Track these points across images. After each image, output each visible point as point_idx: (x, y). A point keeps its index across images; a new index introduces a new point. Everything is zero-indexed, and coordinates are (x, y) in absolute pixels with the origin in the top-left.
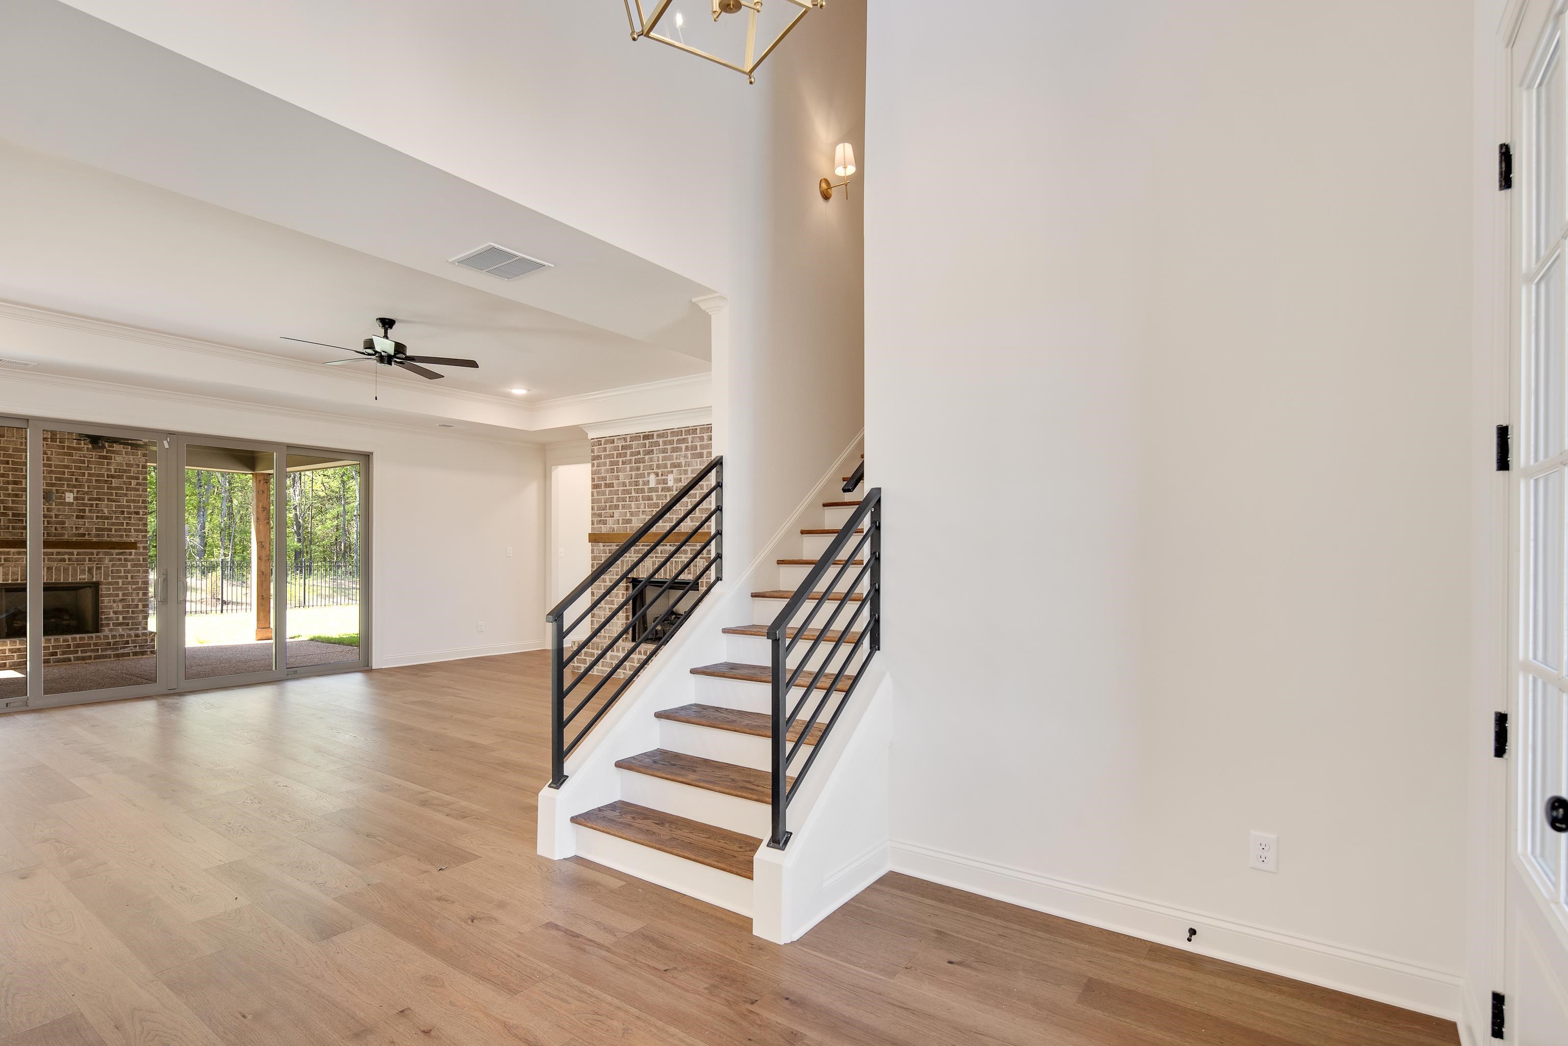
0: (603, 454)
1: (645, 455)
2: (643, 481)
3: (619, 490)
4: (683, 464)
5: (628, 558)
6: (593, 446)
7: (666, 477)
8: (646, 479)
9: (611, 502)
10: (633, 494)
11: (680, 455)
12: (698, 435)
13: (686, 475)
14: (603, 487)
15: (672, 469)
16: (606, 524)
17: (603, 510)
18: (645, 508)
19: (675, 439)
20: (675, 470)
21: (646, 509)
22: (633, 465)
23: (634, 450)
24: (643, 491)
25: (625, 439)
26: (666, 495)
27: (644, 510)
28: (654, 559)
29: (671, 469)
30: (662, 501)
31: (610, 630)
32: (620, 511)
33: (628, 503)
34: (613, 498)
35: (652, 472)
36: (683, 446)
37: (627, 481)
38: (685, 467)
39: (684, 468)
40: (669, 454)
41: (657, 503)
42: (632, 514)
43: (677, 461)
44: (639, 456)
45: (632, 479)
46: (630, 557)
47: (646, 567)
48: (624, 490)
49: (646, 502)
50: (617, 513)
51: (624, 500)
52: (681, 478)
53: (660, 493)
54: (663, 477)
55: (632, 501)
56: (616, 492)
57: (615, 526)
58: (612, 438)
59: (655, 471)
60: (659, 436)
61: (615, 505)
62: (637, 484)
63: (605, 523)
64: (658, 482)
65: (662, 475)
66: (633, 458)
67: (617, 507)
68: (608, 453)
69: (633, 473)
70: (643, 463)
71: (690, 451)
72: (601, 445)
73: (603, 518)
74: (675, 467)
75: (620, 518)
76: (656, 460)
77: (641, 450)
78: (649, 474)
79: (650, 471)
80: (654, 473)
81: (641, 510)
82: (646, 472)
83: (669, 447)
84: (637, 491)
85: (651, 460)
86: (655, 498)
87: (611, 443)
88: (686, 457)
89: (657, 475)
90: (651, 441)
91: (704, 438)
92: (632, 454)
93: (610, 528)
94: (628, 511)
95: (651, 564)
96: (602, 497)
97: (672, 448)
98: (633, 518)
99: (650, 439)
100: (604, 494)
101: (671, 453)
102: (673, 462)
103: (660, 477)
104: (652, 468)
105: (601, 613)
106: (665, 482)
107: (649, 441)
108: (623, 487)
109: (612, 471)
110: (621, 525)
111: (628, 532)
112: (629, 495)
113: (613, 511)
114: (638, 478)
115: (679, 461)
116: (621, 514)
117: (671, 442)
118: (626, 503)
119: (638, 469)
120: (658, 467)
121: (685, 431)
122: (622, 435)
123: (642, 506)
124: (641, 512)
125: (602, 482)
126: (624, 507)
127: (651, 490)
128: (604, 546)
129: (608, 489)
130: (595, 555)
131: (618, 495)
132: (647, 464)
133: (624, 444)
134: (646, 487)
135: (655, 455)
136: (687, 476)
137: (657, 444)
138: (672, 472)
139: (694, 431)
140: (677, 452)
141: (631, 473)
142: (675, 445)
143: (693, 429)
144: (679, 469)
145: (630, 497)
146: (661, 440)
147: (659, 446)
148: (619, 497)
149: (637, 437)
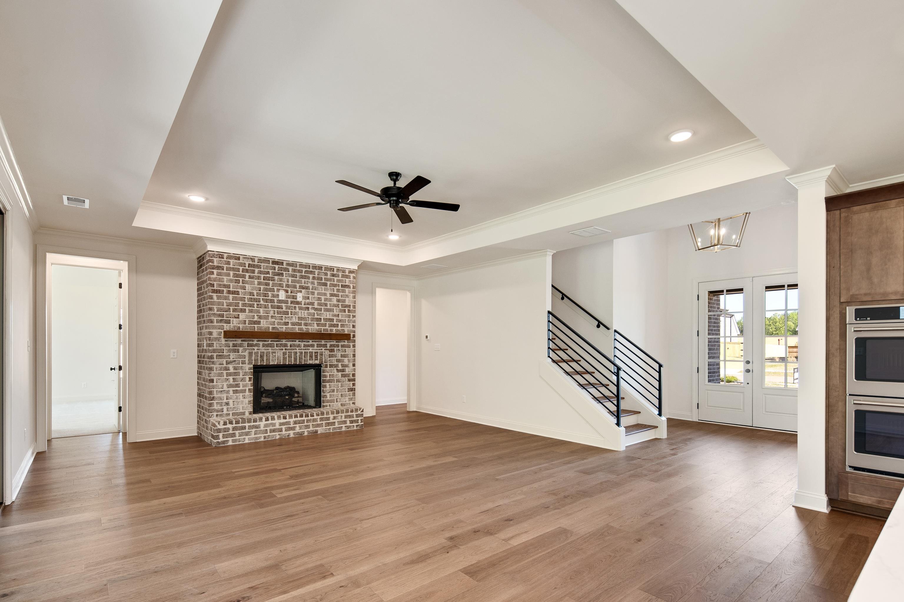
0: (225, 266)
1: (275, 275)
2: (273, 294)
3: (245, 298)
4: (311, 288)
5: (256, 351)
6: (212, 257)
7: (296, 295)
8: (276, 293)
9: (236, 306)
10: (262, 302)
11: (307, 281)
12: (323, 271)
13: (313, 295)
14: (225, 292)
15: (301, 290)
16: (230, 323)
17: (226, 312)
18: (275, 314)
19: (304, 270)
20: (303, 291)
21: (276, 315)
22: (262, 280)
23: (262, 270)
24: (272, 301)
25: (253, 260)
26: (295, 307)
27: (274, 315)
28: (284, 351)
29: (299, 290)
30: (291, 310)
31: (234, 408)
32: (247, 313)
33: (255, 308)
34: (239, 303)
35: (282, 289)
36: (311, 276)
37: (255, 292)
38: (312, 290)
39: (311, 290)
40: (298, 279)
41: (287, 311)
42: (260, 317)
43: (304, 285)
44: (268, 275)
45: (260, 291)
46: (258, 349)
47: (276, 357)
48: (251, 298)
49: (276, 310)
50: (242, 316)
51: (252, 306)
52: (309, 297)
53: (289, 305)
54: (292, 294)
55: (261, 308)
56: (243, 299)
57: (241, 326)
58: (238, 256)
59: (284, 288)
60: (288, 264)
61: (241, 309)
62: (265, 295)
63: (228, 322)
64: (288, 297)
65: (291, 292)
66: (262, 276)
67: (243, 311)
68: (231, 266)
69: (262, 287)
70: (272, 281)
71: (316, 280)
72: (223, 258)
73: (225, 318)
74: (303, 288)
75: (247, 320)
76: (286, 281)
77: (271, 271)
78: (278, 290)
79: (280, 288)
80: (284, 290)
81: (270, 315)
82: (275, 288)
83: (298, 274)
84: (266, 301)
85: (281, 280)
86: (284, 308)
87: (236, 259)
88: (313, 283)
89: (287, 291)
90: (280, 266)
91: (327, 274)
92: (260, 272)
93: (234, 327)
94: (255, 315)
95: (282, 354)
96: (225, 301)
97: (301, 275)
98: (262, 321)
99: (279, 265)
100: (226, 298)
101: (300, 278)
102: (302, 285)
103: (289, 294)
104: (282, 286)
105: (223, 395)
106: (295, 297)
107: (279, 266)
108: (250, 295)
109: (237, 282)
110: (247, 325)
111: (256, 330)
112: (257, 303)
113: (239, 313)
114: (267, 291)
115: (307, 285)
116: (247, 317)
117: (300, 271)
118: (253, 308)
119: (267, 284)
120: (288, 286)
121: (312, 266)
122: (249, 256)
123: (272, 312)
124: (270, 317)
125: (225, 289)
126: (251, 311)
127: (280, 301)
128: (226, 341)
129: (231, 296)
130: (215, 348)
131: (245, 301)
132: (276, 282)
133: (251, 263)
134: (275, 299)
135: (284, 277)
136: (314, 296)
137: (287, 270)
138: (301, 292)
139: (320, 268)
140: (305, 279)
141: (260, 286)
142: (303, 274)
143: (319, 267)
144: (307, 290)
145: (258, 305)
146: (290, 268)
147: (289, 271)
148: (245, 303)
149: (266, 261)
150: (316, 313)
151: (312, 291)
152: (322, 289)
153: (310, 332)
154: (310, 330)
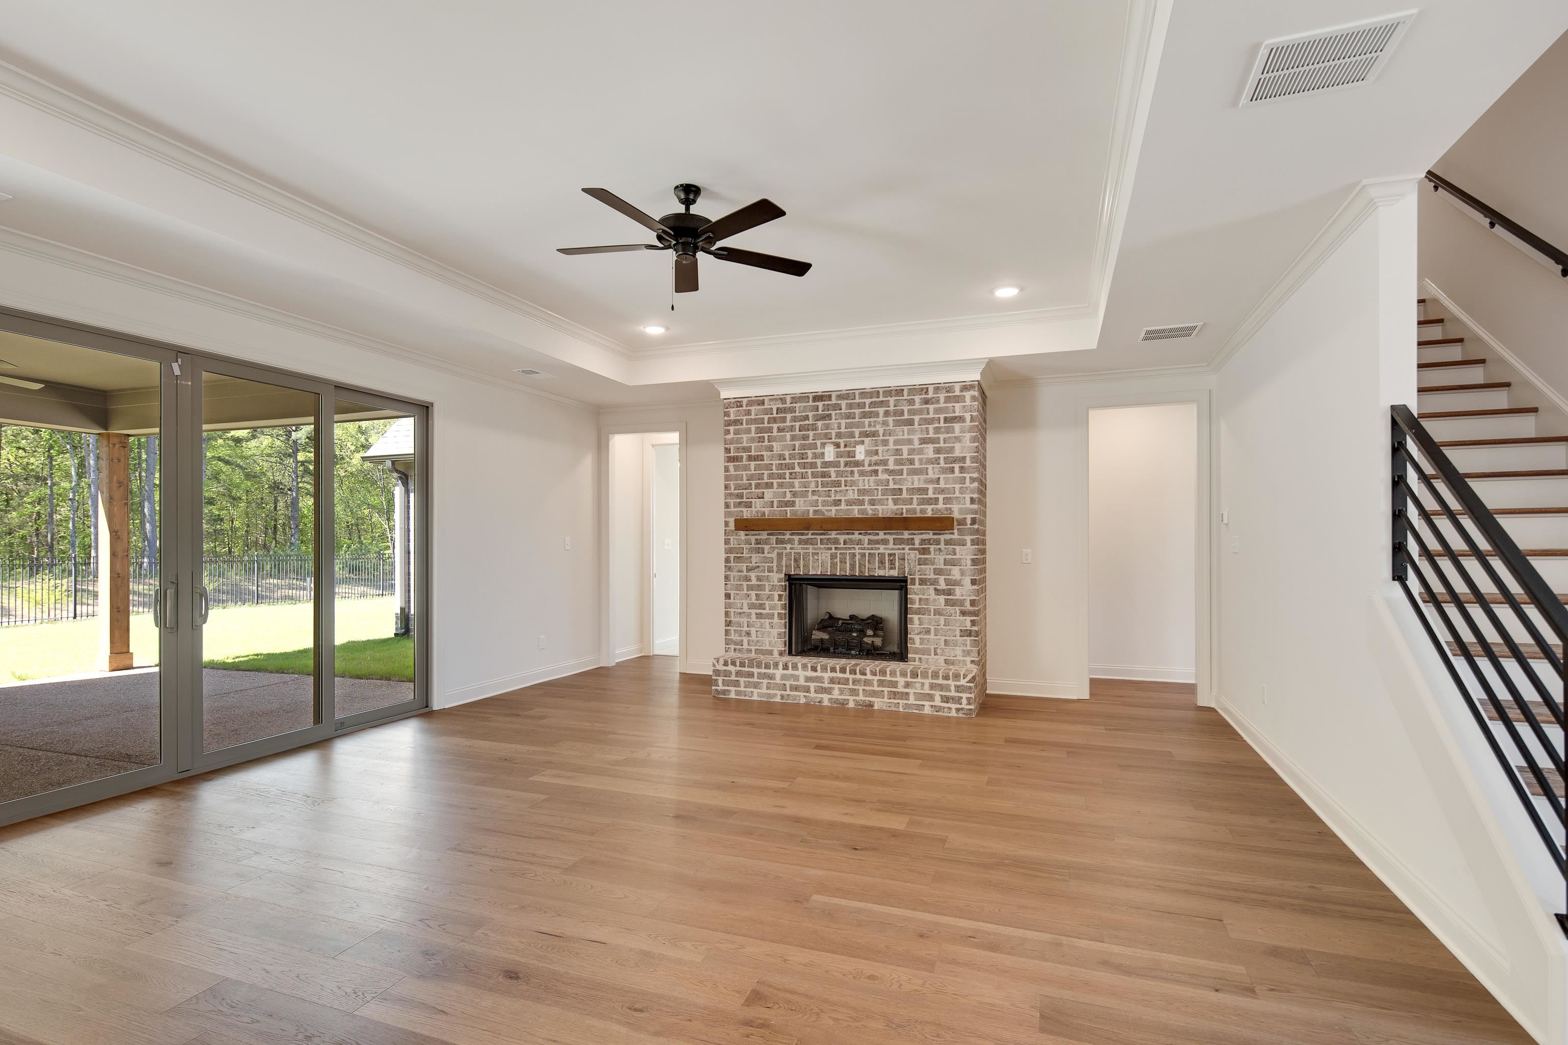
0: (745, 418)
1: (817, 420)
2: (814, 453)
3: (772, 464)
4: (881, 433)
5: (788, 550)
6: (727, 408)
7: (854, 449)
8: (819, 450)
9: (759, 479)
10: (797, 469)
11: (875, 422)
12: (905, 397)
13: (885, 446)
14: (744, 459)
15: (863, 439)
16: (751, 507)
17: (746, 489)
18: (817, 487)
19: (868, 401)
20: (867, 440)
21: (820, 489)
22: (797, 432)
23: (797, 414)
24: (813, 465)
25: (783, 400)
26: (852, 471)
27: (816, 489)
28: (833, 551)
29: (860, 439)
30: (846, 479)
31: (758, 641)
32: (775, 490)
33: (788, 480)
34: (763, 474)
35: (829, 443)
36: (881, 411)
37: (787, 453)
38: (883, 436)
39: (881, 438)
40: (857, 420)
41: (838, 481)
42: (794, 494)
43: (870, 429)
44: (807, 422)
45: (794, 450)
46: (791, 549)
47: (820, 562)
48: (781, 464)
49: (820, 480)
50: (769, 494)
51: (781, 476)
52: (877, 450)
53: (842, 468)
54: (847, 449)
55: (795, 478)
56: (769, 467)
57: (767, 510)
58: (761, 398)
59: (833, 440)
60: (840, 397)
61: (767, 483)
62: (803, 456)
63: (749, 505)
64: (839, 455)
65: (846, 446)
66: (797, 424)
67: (769, 486)
68: (753, 417)
69: (797, 443)
70: (813, 430)
71: (892, 416)
72: (742, 407)
73: (745, 500)
74: (867, 436)
75: (775, 500)
76: (836, 427)
77: (811, 414)
78: (823, 445)
79: (825, 441)
80: (832, 443)
81: (810, 490)
82: (819, 443)
83: (857, 411)
84: (803, 466)
85: (827, 427)
86: (833, 475)
87: (759, 405)
88: (885, 423)
89: (837, 445)
90: (826, 403)
91: (914, 401)
92: (794, 419)
93: (757, 512)
94: (788, 491)
95: (829, 557)
96: (744, 473)
97: (862, 412)
98: (797, 500)
99: (825, 401)
100: (747, 468)
101: (861, 418)
102: (864, 429)
103: (842, 449)
104: (829, 436)
105: (742, 620)
106: (851, 454)
107: (824, 403)
108: (780, 460)
109: (761, 440)
110: (775, 508)
111: (789, 517)
112: (790, 471)
113: (763, 490)
114: (805, 450)
115: (874, 429)
116: (775, 495)
117: (861, 406)
118: (784, 481)
119: (805, 438)
120: (839, 435)
121: (884, 392)
122: (778, 395)
123: (813, 485)
124: (810, 491)
125: (744, 454)
126: (781, 485)
127: (826, 464)
128: (746, 535)
129: (753, 464)
130: (732, 546)
131: (772, 470)
132: (820, 431)
133: (781, 406)
134: (819, 462)
135: (833, 421)
136: (886, 448)
137: (837, 407)
138: (862, 442)
139: (899, 391)
140: (870, 418)
141: (793, 443)
142: (867, 409)
143: (896, 390)
144: (874, 438)
145: (791, 474)
146: (843, 403)
147: (841, 409)
148: (772, 473)
149: (803, 398)
150: (891, 480)
151: (884, 438)
152: (903, 431)
153: (880, 515)
154: (881, 512)
